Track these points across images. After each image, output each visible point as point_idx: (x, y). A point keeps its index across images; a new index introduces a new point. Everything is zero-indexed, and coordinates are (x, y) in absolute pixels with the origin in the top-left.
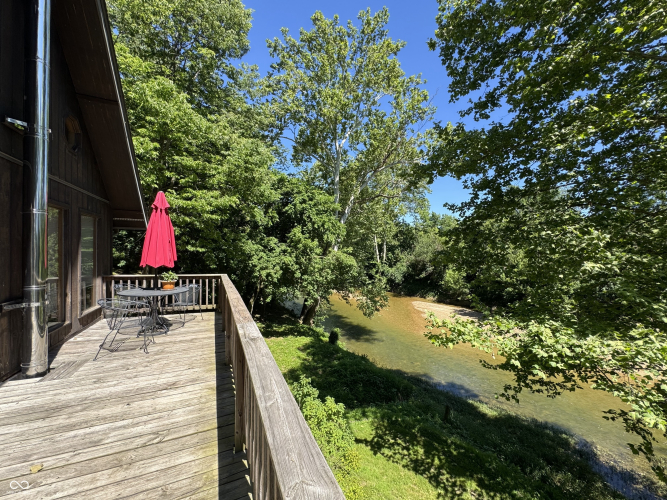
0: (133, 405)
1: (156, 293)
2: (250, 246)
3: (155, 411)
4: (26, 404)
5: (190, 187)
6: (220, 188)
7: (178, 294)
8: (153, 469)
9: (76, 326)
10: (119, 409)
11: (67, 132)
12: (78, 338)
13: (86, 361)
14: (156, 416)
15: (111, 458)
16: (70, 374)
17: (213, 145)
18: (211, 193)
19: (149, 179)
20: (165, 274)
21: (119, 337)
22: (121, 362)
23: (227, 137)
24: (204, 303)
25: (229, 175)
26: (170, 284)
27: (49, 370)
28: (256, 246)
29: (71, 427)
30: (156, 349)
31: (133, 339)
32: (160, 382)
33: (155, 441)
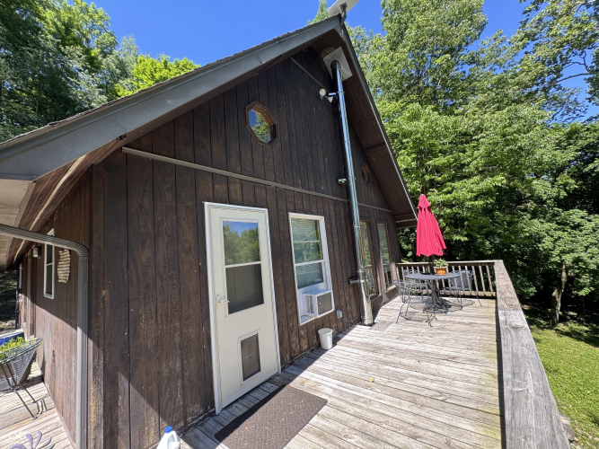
0: (422, 363)
1: (431, 277)
2: (538, 226)
3: (439, 375)
4: (365, 340)
5: (449, 181)
6: (481, 172)
7: (452, 279)
8: (438, 419)
9: (385, 298)
10: (413, 362)
11: (363, 174)
12: (387, 306)
13: (392, 323)
14: (440, 379)
15: (410, 395)
16: (384, 329)
17: (465, 134)
18: (472, 180)
19: (413, 186)
20: (436, 262)
21: (410, 309)
22: (413, 328)
23: (478, 122)
24: (480, 289)
25: (488, 155)
26: (442, 269)
27: (374, 323)
28: (547, 226)
29: (386, 363)
30: (438, 324)
31: (420, 313)
32: (442, 352)
33: (440, 398)
